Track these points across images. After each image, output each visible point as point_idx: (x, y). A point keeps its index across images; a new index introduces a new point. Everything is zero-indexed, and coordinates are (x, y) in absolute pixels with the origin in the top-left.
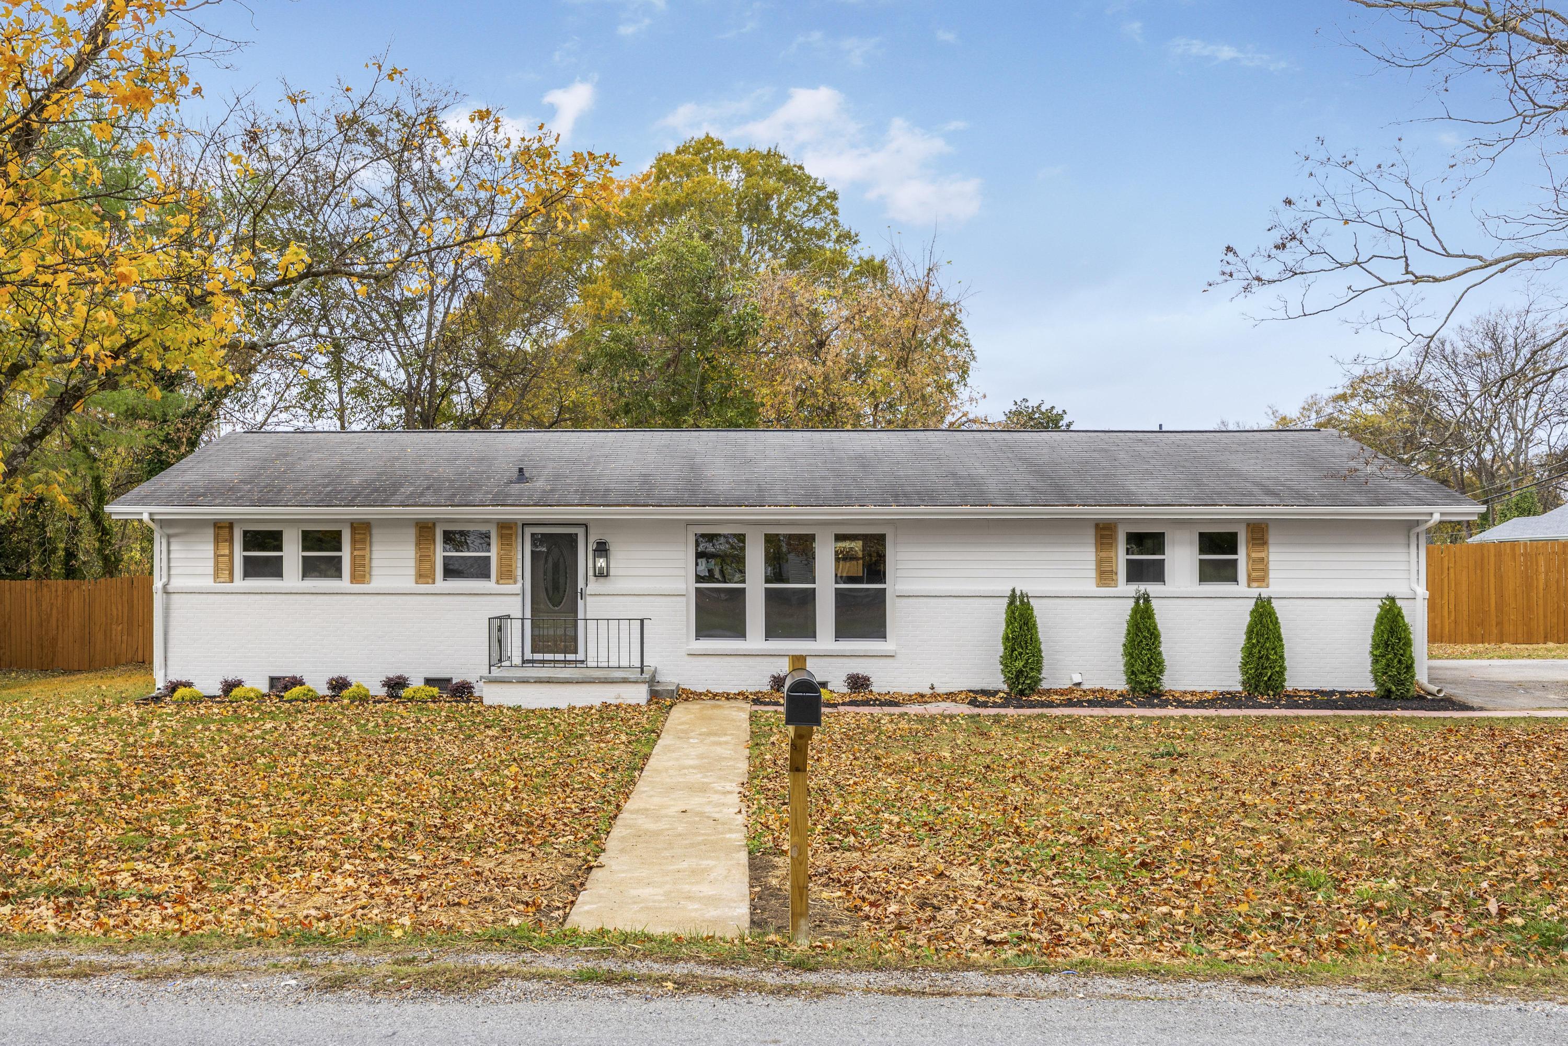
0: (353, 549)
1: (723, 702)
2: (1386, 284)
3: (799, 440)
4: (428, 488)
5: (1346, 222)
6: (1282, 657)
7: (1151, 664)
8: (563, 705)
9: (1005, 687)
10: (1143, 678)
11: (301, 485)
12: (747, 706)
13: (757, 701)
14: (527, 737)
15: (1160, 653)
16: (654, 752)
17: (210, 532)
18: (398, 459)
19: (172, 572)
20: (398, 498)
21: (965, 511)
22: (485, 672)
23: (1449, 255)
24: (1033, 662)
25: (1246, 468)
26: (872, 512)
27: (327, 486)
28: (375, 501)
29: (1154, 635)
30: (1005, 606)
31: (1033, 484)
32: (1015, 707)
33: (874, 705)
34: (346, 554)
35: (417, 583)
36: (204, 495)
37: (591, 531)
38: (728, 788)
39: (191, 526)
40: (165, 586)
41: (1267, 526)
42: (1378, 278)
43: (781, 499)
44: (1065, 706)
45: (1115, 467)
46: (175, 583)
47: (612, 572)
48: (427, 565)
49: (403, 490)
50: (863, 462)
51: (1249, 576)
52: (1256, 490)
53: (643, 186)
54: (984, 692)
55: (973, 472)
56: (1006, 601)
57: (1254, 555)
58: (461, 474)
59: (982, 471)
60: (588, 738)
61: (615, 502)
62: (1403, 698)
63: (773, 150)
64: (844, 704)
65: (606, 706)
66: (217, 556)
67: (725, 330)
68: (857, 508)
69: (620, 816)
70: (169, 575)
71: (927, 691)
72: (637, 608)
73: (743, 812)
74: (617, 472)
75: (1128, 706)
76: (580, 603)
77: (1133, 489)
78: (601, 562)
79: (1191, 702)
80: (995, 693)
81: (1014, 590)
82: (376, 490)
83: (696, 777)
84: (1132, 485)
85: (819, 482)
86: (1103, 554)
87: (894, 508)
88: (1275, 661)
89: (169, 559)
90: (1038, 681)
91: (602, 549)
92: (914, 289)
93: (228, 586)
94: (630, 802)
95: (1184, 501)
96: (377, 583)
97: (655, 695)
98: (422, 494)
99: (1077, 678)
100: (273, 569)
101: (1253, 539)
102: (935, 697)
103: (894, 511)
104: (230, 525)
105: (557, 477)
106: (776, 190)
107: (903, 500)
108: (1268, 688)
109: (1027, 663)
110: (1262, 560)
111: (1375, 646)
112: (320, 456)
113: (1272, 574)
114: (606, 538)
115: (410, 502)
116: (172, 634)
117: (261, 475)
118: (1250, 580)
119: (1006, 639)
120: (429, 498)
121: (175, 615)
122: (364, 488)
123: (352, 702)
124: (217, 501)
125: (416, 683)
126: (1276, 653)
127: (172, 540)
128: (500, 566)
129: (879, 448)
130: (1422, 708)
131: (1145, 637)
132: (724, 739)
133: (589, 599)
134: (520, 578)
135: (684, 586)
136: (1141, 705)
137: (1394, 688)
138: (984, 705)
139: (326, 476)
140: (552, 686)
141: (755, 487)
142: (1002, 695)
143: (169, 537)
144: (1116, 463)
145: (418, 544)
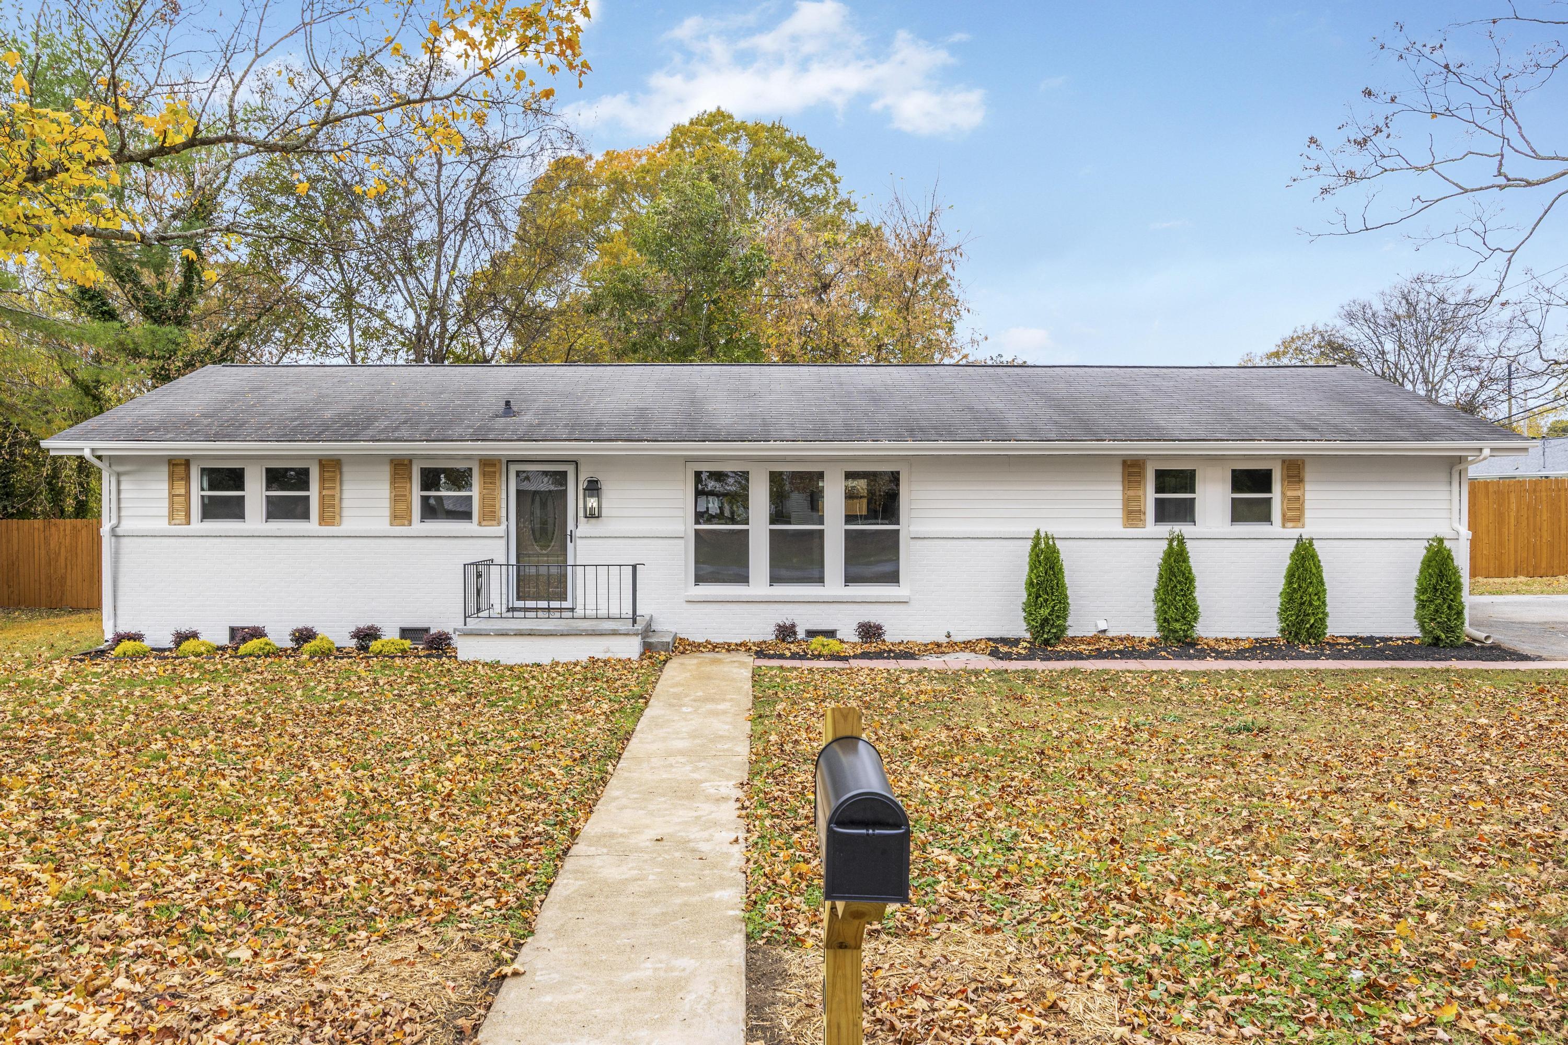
0: (322, 488)
1: (723, 655)
2: (1466, 191)
3: (805, 375)
4: (405, 422)
5: (1435, 115)
6: (1324, 603)
7: (1186, 610)
8: (546, 661)
9: (1028, 636)
10: (1177, 626)
11: (266, 419)
12: (750, 661)
13: (760, 654)
14: (494, 705)
15: (1194, 599)
16: (638, 728)
17: (164, 471)
18: (379, 392)
19: (123, 514)
20: (370, 432)
21: (987, 447)
22: (460, 625)
23: (1538, 157)
24: (1060, 609)
25: (1273, 403)
26: (886, 447)
27: (296, 419)
28: (343, 435)
29: (1188, 580)
30: (1029, 548)
31: (1056, 418)
32: (1042, 660)
33: (888, 658)
34: (314, 493)
35: (391, 525)
36: (156, 429)
37: (582, 468)
38: (724, 791)
39: (144, 463)
40: (113, 530)
41: (1303, 463)
42: (1457, 185)
43: (788, 433)
44: (1096, 657)
45: (1137, 401)
46: (127, 526)
47: (604, 512)
48: (403, 506)
49: (377, 424)
50: (874, 397)
51: (1284, 515)
52: (1291, 425)
53: (658, 155)
54: (1004, 641)
55: (991, 406)
56: (1029, 544)
57: (1289, 493)
58: (444, 408)
59: (1000, 406)
60: (564, 707)
61: (606, 437)
62: (1452, 646)
63: (777, 124)
64: (855, 657)
65: (593, 661)
66: (172, 496)
67: (732, 272)
68: (870, 444)
69: (574, 850)
70: (119, 517)
71: (943, 640)
72: (628, 553)
73: (741, 840)
74: (612, 406)
75: (1164, 658)
76: (570, 546)
77: (1162, 423)
78: (592, 502)
79: (1228, 651)
80: (1016, 642)
81: (1038, 532)
82: (348, 424)
83: (683, 771)
84: (1160, 419)
85: (827, 416)
86: (1131, 493)
87: (911, 444)
88: (1318, 607)
89: (119, 500)
90: (1063, 629)
91: (593, 488)
92: (916, 234)
93: (184, 529)
94: (593, 818)
95: (1219, 436)
96: (348, 525)
97: (648, 648)
98: (397, 428)
99: (1102, 625)
100: (235, 509)
101: (1289, 477)
102: (953, 646)
103: (910, 447)
104: (187, 463)
105: (547, 411)
106: (781, 160)
107: (919, 435)
108: (1310, 635)
109: (1053, 610)
110: (1298, 499)
111: (1422, 590)
112: (296, 389)
113: (1308, 514)
114: (599, 476)
115: (383, 437)
116: (122, 581)
117: (226, 408)
118: (1285, 520)
119: (1031, 584)
120: (404, 432)
121: (125, 561)
122: (336, 422)
123: (311, 657)
124: (168, 436)
125: (390, 634)
126: (1319, 599)
127: (122, 478)
128: (483, 506)
129: (889, 382)
130: (1478, 658)
131: (1179, 582)
132: (722, 707)
133: (579, 541)
134: (504, 519)
135: (683, 528)
136: (1178, 656)
137: (1443, 636)
138: (1008, 657)
139: (296, 410)
140: (533, 638)
141: (759, 421)
142: (1025, 644)
143: (119, 475)
144: (1138, 398)
145: (393, 482)
